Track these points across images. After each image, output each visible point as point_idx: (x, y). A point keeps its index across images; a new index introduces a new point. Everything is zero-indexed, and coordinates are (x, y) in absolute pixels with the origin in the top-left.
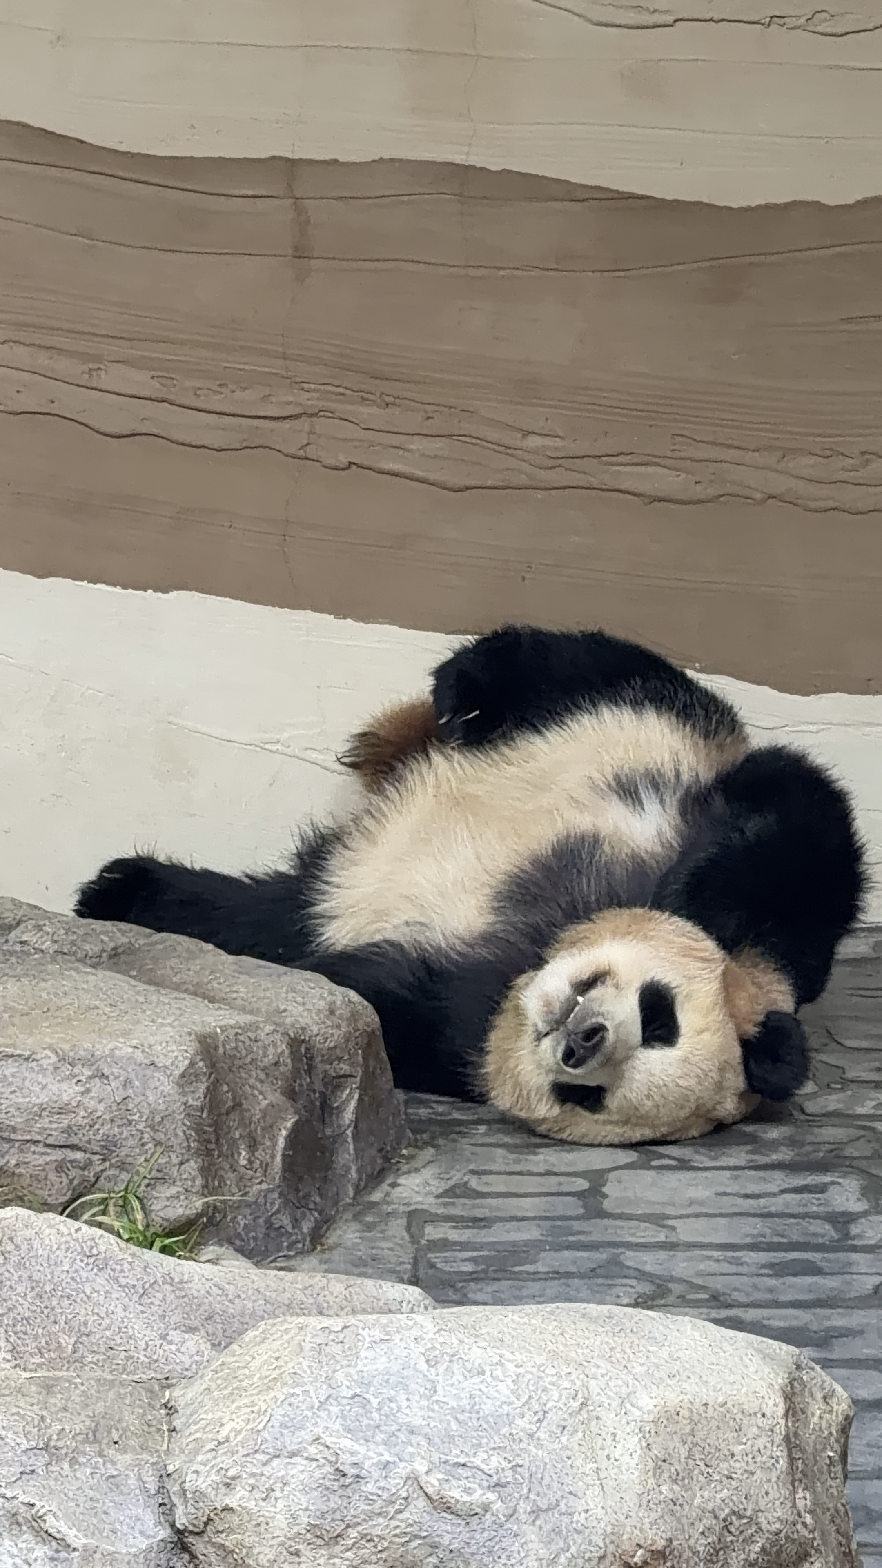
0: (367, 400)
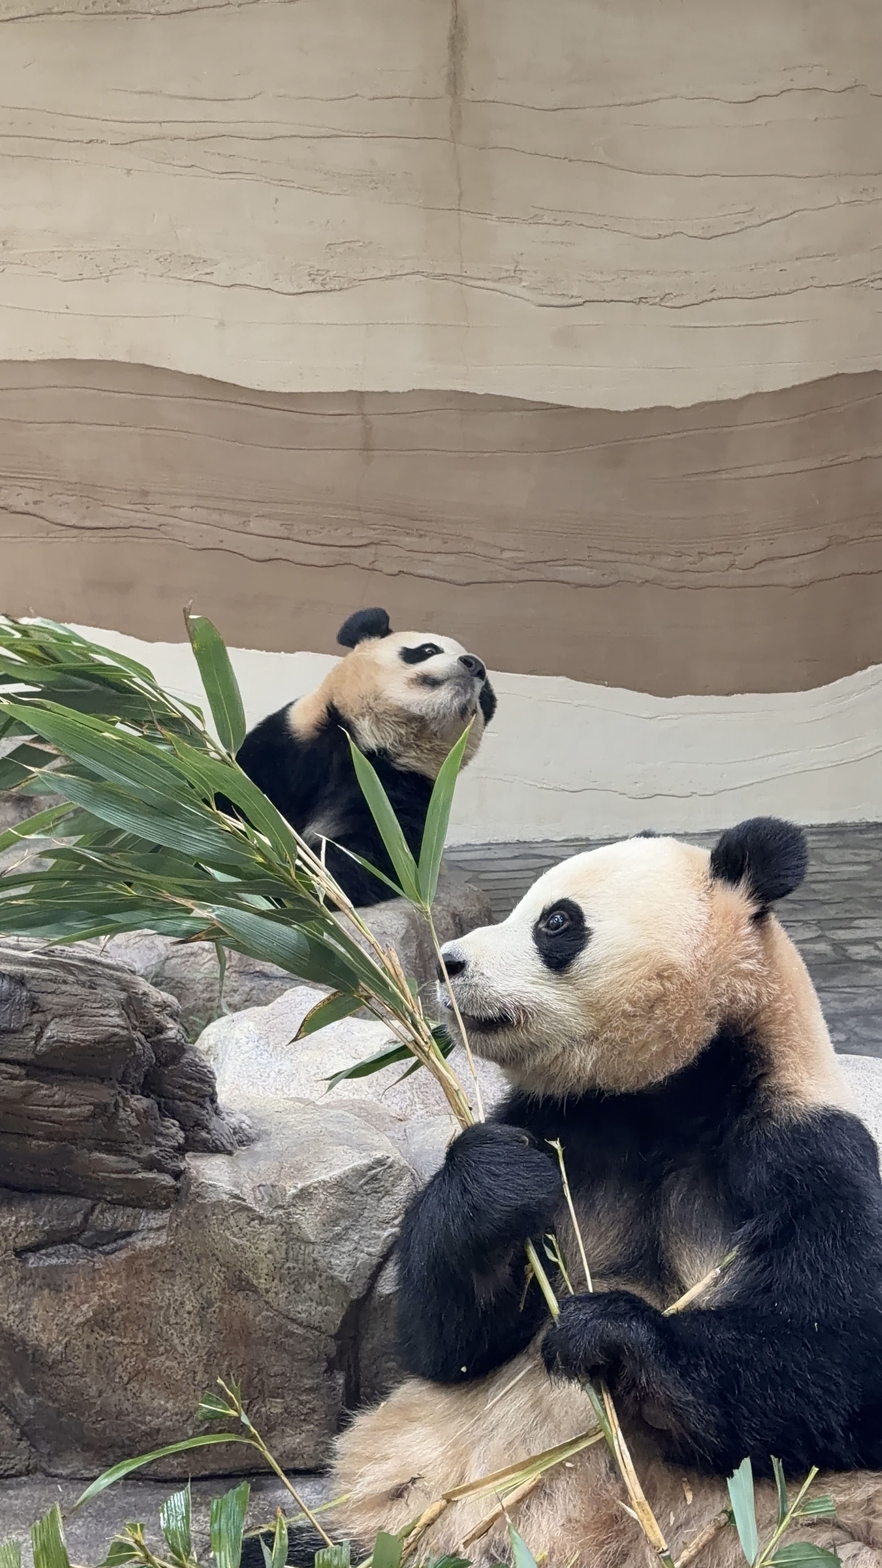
0: (408, 534)
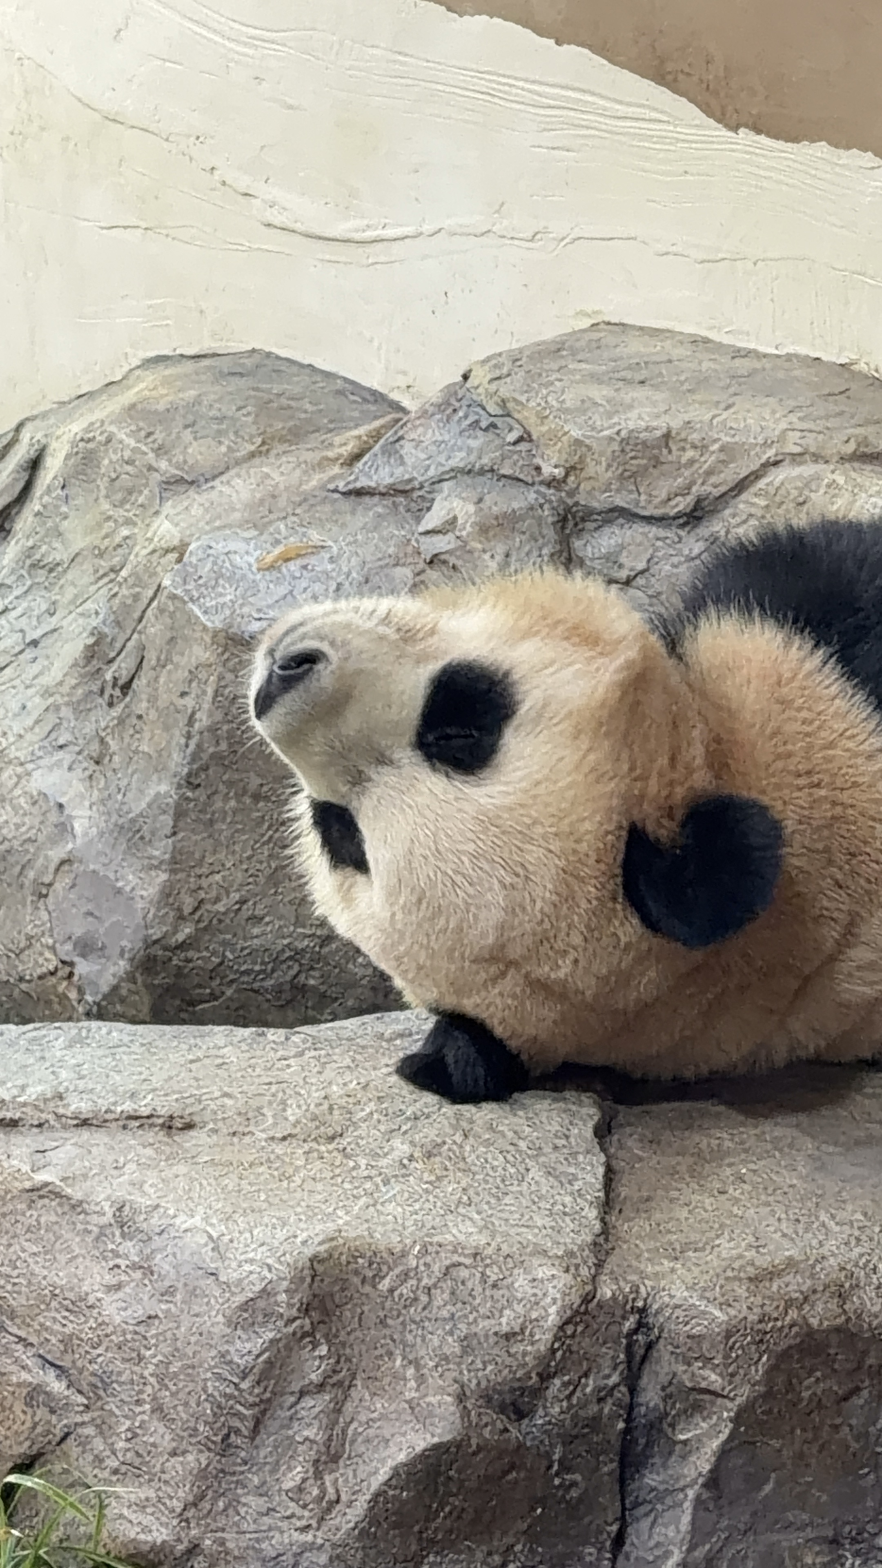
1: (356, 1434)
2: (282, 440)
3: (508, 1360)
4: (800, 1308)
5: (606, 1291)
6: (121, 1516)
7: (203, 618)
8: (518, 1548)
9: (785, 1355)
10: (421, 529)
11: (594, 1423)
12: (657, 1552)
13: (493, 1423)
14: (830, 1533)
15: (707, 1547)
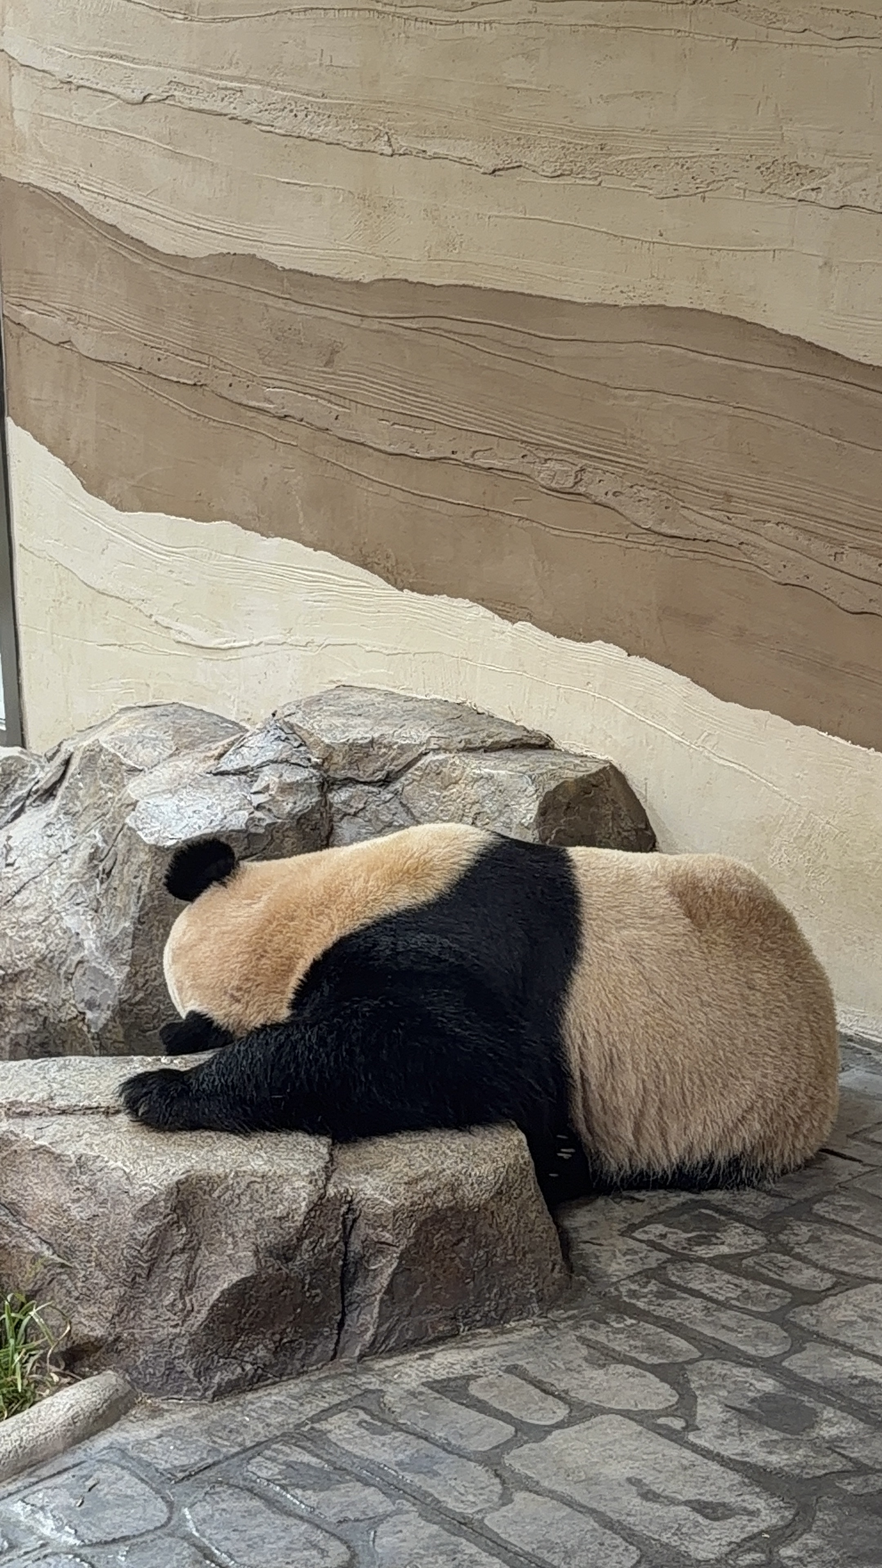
1: (201, 1274)
2: (186, 747)
3: (281, 1231)
4: (431, 1198)
5: (331, 1191)
6: (80, 1322)
7: (145, 839)
8: (288, 1330)
9: (425, 1222)
10: (253, 791)
11: (326, 1262)
12: (363, 1329)
13: (273, 1266)
14: (452, 1313)
15: (387, 1325)
